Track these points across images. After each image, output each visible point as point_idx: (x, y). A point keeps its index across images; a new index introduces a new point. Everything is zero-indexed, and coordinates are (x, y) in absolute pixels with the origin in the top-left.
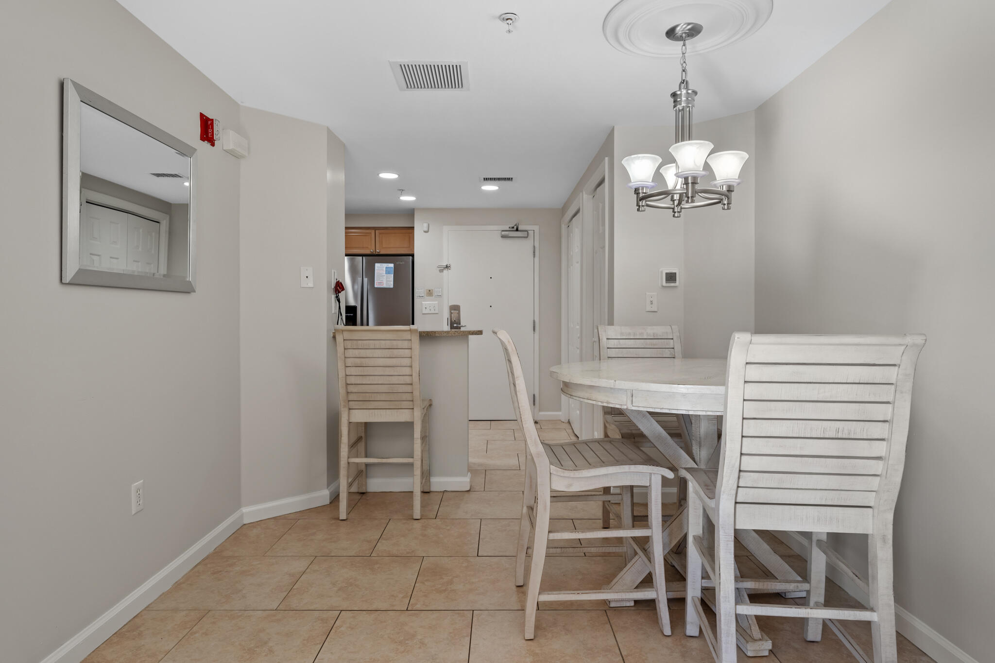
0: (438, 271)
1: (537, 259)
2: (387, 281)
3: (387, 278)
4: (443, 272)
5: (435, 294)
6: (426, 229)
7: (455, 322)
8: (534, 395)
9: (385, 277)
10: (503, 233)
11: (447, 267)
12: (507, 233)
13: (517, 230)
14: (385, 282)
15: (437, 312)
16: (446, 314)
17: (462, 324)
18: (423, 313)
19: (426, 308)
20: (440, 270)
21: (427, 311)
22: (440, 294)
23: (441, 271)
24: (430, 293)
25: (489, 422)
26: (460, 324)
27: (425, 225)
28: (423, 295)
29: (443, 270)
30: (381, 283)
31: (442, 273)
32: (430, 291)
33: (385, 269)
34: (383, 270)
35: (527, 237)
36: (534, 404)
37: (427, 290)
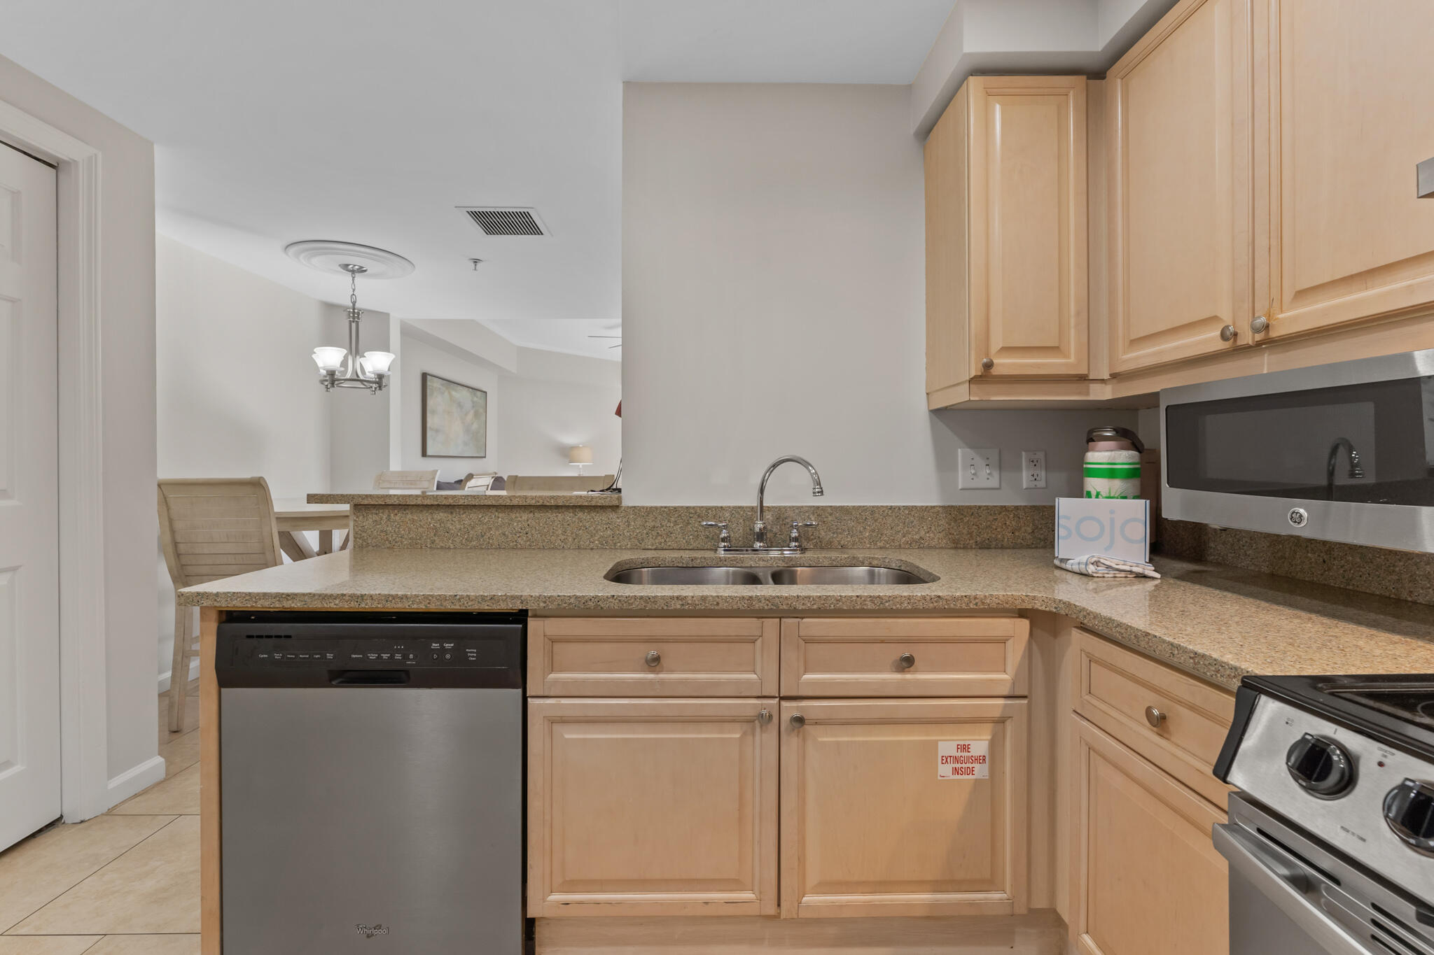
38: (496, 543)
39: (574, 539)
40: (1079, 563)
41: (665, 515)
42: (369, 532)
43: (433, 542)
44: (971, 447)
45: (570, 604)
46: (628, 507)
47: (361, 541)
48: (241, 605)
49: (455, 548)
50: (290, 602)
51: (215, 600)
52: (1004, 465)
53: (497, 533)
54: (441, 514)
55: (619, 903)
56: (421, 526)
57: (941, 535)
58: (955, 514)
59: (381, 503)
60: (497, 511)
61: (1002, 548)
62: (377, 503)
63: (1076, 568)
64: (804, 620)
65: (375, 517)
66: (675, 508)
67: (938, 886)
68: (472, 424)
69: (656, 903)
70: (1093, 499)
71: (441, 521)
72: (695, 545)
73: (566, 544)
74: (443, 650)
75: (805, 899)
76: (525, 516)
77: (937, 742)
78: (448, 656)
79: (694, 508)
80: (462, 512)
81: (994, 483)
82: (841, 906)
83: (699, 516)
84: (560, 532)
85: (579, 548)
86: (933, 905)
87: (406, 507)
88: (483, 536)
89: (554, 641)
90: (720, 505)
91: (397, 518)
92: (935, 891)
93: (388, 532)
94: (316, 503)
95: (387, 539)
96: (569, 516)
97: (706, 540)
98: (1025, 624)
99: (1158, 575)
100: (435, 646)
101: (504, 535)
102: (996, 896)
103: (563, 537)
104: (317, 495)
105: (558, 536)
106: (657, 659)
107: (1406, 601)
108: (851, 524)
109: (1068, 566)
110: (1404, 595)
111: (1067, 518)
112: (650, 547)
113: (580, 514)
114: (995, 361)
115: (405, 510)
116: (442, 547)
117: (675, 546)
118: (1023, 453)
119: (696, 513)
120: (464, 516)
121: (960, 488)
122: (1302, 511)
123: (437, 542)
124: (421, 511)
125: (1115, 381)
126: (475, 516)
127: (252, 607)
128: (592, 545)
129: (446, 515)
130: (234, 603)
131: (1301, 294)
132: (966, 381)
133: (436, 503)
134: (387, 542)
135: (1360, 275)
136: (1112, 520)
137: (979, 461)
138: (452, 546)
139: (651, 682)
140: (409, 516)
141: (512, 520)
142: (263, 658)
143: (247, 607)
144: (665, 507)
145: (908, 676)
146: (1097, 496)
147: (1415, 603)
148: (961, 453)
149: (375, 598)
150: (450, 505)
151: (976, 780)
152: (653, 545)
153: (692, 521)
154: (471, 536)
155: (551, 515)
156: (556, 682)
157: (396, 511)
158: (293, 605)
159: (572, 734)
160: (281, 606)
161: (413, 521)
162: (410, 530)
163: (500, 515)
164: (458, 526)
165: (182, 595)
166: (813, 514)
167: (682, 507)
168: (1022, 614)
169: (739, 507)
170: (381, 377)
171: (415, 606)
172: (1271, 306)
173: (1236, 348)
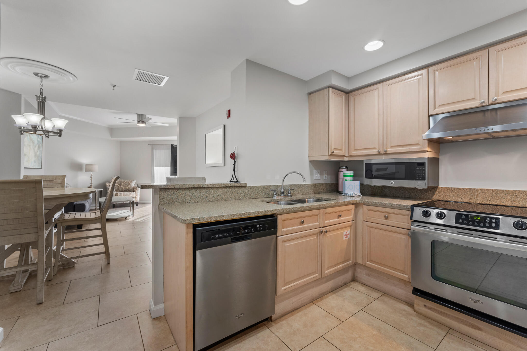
38: (211, 200)
39: (234, 197)
40: (351, 194)
41: (258, 188)
42: (166, 199)
43: (190, 201)
44: (316, 170)
45: (289, 210)
46: (249, 186)
47: (162, 202)
48: (207, 221)
49: (198, 202)
50: (222, 218)
51: (199, 220)
52: (321, 174)
53: (212, 196)
54: (193, 191)
55: (296, 285)
56: (186, 195)
57: (312, 191)
58: (315, 185)
59: (173, 187)
60: (211, 189)
61: (322, 193)
62: (171, 188)
63: (350, 195)
64: (326, 209)
65: (168, 193)
66: (260, 186)
67: (343, 262)
68: (37, 152)
69: (303, 282)
70: (347, 181)
71: (193, 193)
72: (265, 196)
73: (232, 198)
74: (260, 227)
75: (325, 272)
76: (220, 190)
77: (343, 232)
78: (261, 228)
79: (264, 186)
80: (200, 190)
81: (319, 178)
82: (331, 272)
83: (266, 188)
84: (230, 195)
85: (236, 199)
86: (343, 267)
87: (180, 189)
88: (207, 198)
89: (283, 220)
90: (270, 185)
91: (177, 193)
92: (343, 263)
93: (174, 198)
94: (146, 188)
95: (173, 201)
96: (233, 190)
97: (267, 195)
98: (354, 206)
99: (362, 196)
100: (258, 226)
101: (214, 197)
102: (350, 262)
103: (231, 196)
104: (147, 185)
105: (230, 196)
106: (303, 222)
107: (395, 196)
108: (297, 189)
109: (347, 195)
110: (394, 195)
111: (347, 185)
112: (254, 198)
113: (236, 189)
114: (334, 151)
115: (180, 190)
116: (193, 202)
117: (260, 197)
118: (324, 171)
119: (265, 187)
120: (201, 191)
121: (314, 179)
122: (393, 182)
123: (191, 200)
124: (186, 190)
125: (349, 157)
126: (204, 191)
127: (211, 221)
128: (239, 198)
129: (195, 191)
130: (205, 220)
131: (392, 147)
132: (327, 155)
133: (193, 187)
134: (173, 202)
135: (402, 145)
136: (354, 185)
137: (317, 173)
138: (197, 202)
139: (302, 228)
140: (182, 192)
141: (216, 192)
142: (212, 237)
143: (209, 221)
144: (258, 186)
145: (340, 219)
146: (348, 181)
147: (396, 196)
148: (314, 171)
149: (245, 214)
150: (198, 187)
151: (348, 239)
152: (255, 197)
153: (264, 190)
154: (203, 198)
155: (228, 190)
156: (284, 231)
157: (177, 190)
158: (223, 219)
159: (287, 244)
160: (219, 220)
161: (183, 194)
162: (182, 197)
163: (213, 190)
164: (199, 195)
165: (187, 220)
166: (290, 187)
167: (262, 186)
168: (352, 204)
169: (275, 185)
170: (61, 131)
171: (255, 215)
172: (387, 148)
173: (379, 154)
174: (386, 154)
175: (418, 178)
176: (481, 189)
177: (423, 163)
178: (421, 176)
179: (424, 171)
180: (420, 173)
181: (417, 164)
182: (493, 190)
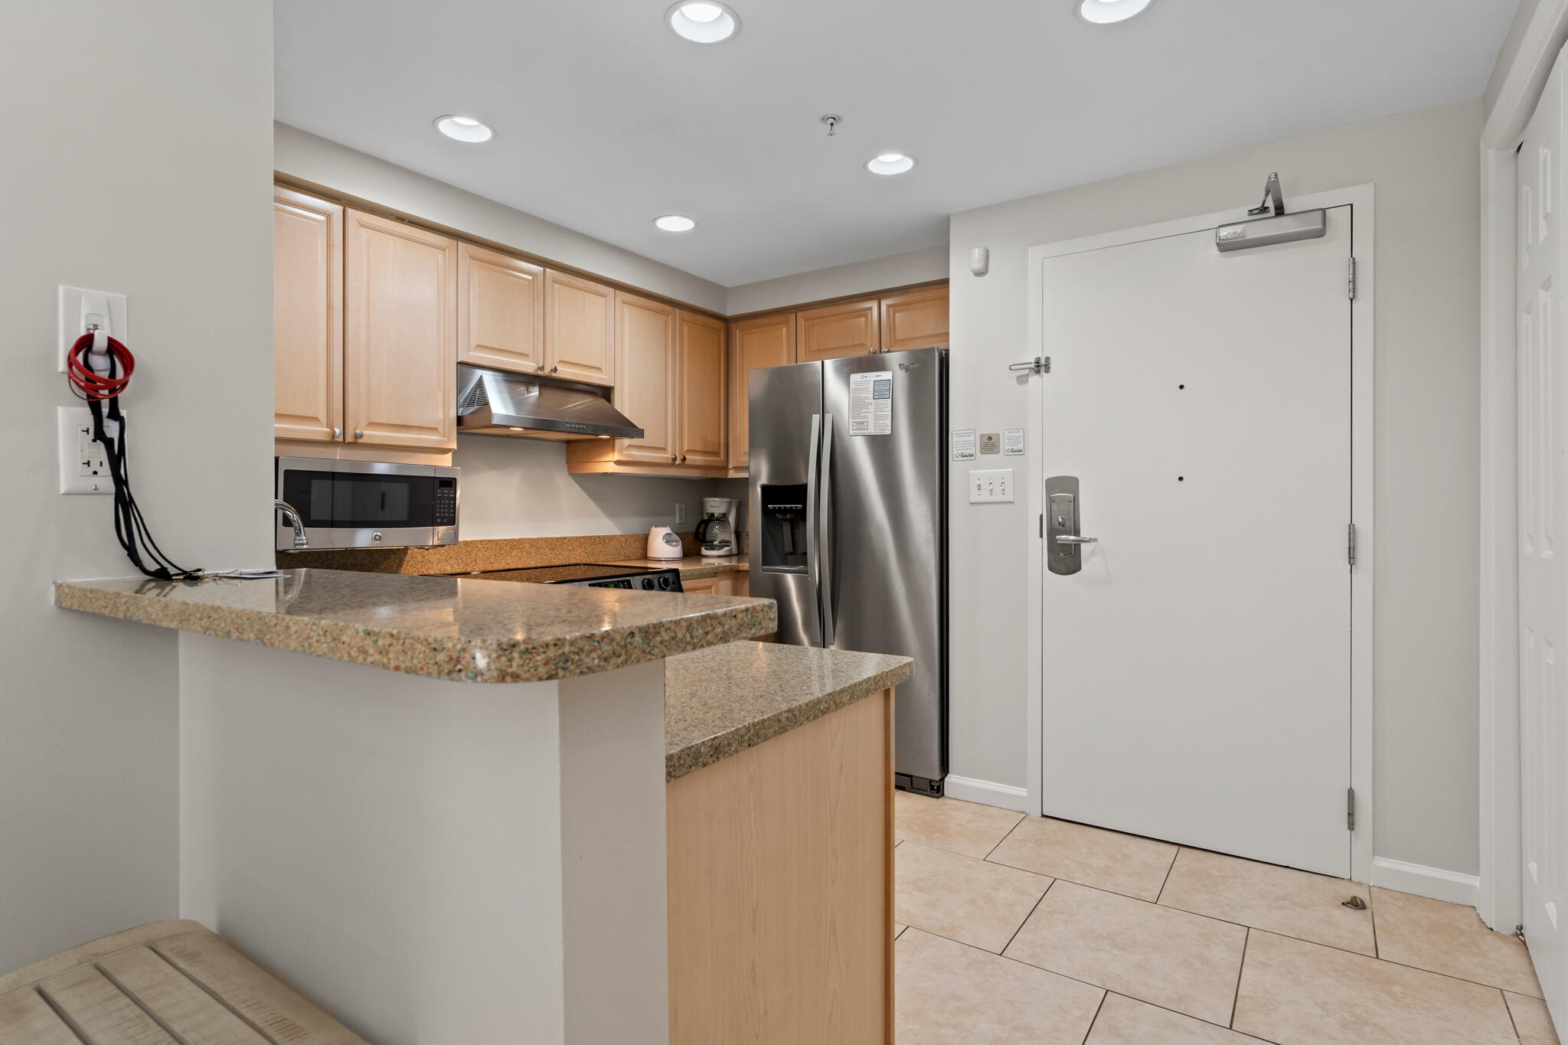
0: (1014, 381)
1: (1364, 307)
2: (877, 418)
3: (876, 411)
4: (1027, 381)
5: (1005, 445)
6: (978, 265)
7: (1063, 528)
8: (1351, 794)
9: (872, 408)
10: (1224, 233)
11: (1041, 366)
12: (1238, 229)
13: (1280, 211)
14: (871, 420)
15: (1009, 497)
16: (1037, 505)
17: (1085, 533)
18: (972, 501)
19: (979, 487)
20: (1019, 377)
21: (984, 496)
22: (1020, 446)
23: (1022, 380)
24: (990, 444)
25: (1175, 848)
26: (1077, 532)
27: (977, 253)
28: (972, 452)
29: (1027, 375)
30: (863, 423)
31: (1024, 386)
32: (990, 438)
33: (871, 386)
34: (866, 389)
35: (1320, 234)
36: (1351, 826)
37: (982, 436)
122: (379, 534)
131: (387, 426)
135: (401, 423)
172: (358, 425)
173: (332, 442)
174: (356, 443)
175: (439, 520)
176: (481, 541)
177: (451, 482)
178: (446, 515)
179: (452, 502)
180: (440, 507)
181: (437, 484)
182: (496, 541)
